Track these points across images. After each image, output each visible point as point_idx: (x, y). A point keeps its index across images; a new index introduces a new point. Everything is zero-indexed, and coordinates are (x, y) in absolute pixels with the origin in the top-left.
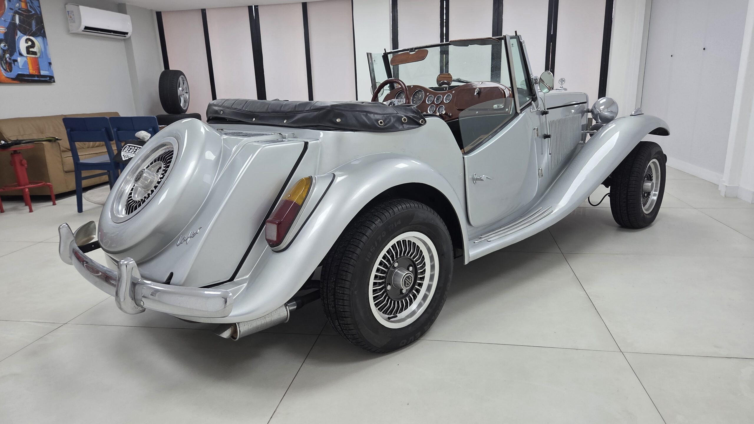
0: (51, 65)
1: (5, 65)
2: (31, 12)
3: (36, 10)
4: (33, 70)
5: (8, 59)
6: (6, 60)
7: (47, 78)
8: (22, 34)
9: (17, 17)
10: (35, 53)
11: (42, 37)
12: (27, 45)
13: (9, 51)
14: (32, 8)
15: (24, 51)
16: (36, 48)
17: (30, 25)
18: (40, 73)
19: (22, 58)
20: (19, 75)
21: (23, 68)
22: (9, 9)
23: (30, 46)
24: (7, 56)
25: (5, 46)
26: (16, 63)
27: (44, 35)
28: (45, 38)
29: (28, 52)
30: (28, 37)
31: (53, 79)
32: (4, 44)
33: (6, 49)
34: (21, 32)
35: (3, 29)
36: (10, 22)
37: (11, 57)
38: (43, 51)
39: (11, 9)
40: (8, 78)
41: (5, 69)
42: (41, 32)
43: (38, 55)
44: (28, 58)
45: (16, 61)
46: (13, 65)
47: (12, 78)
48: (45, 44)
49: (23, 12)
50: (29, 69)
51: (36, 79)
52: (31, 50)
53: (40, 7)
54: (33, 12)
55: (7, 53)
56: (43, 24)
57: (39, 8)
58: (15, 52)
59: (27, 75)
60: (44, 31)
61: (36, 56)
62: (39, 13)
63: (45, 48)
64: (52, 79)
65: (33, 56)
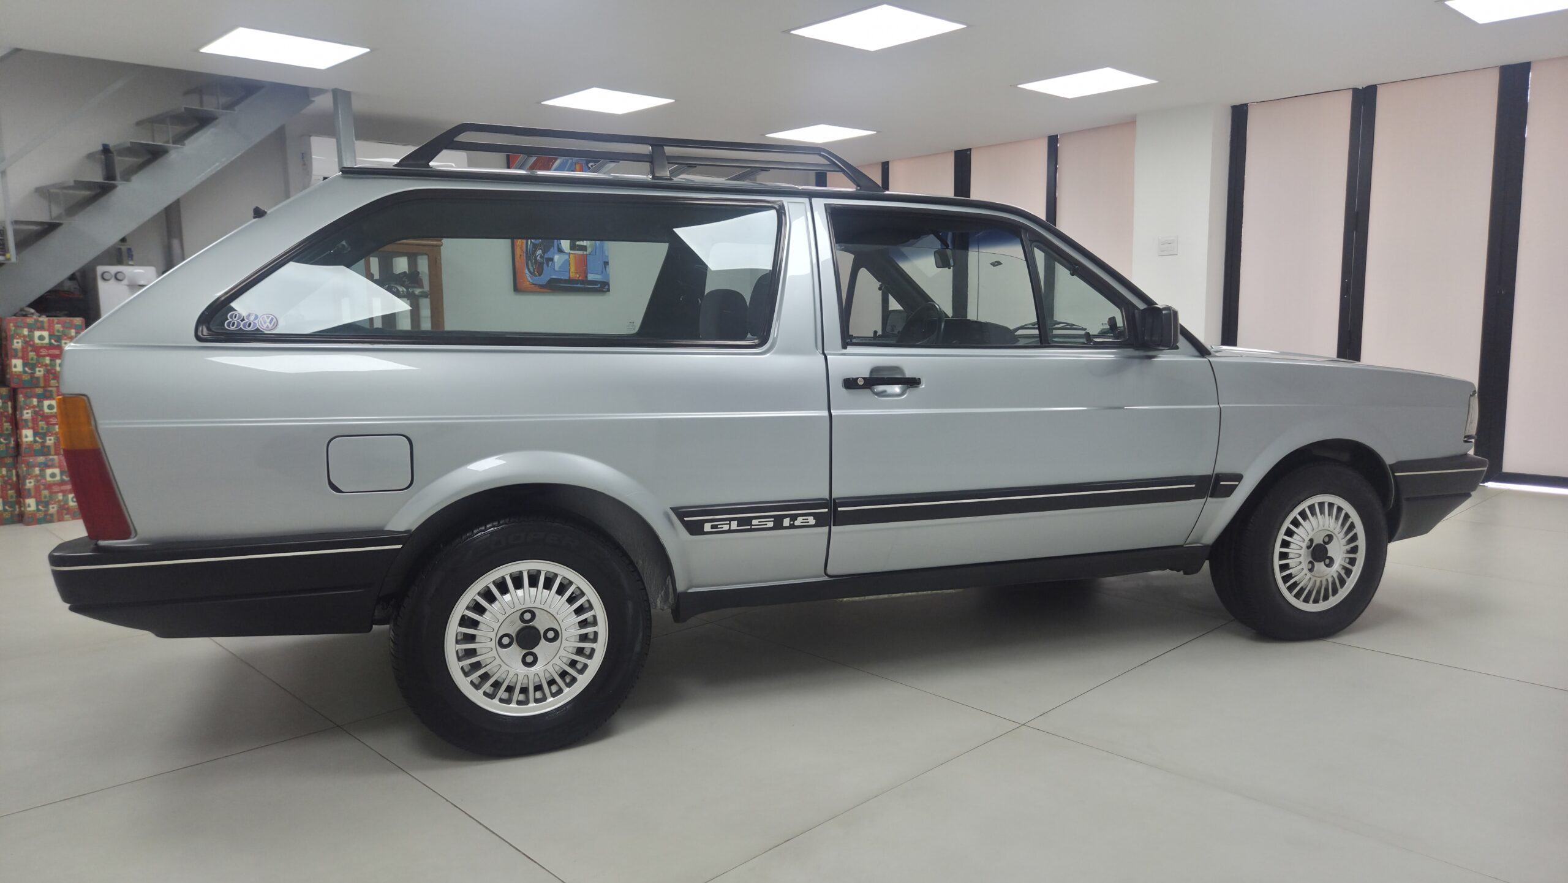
0: (607, 266)
1: (532, 266)
4: (576, 273)
5: (538, 258)
7: (597, 285)
10: (584, 248)
13: (542, 245)
15: (565, 246)
18: (586, 277)
19: (562, 255)
20: (552, 281)
21: (561, 270)
26: (550, 263)
29: (572, 246)
31: (607, 287)
33: (538, 244)
37: (544, 254)
38: (598, 245)
40: (534, 284)
41: (532, 270)
43: (589, 250)
44: (571, 255)
45: (552, 260)
47: (539, 285)
50: (569, 272)
51: (579, 285)
52: (577, 243)
55: (541, 249)
59: (566, 280)
61: (585, 253)
64: (605, 286)
65: (580, 252)
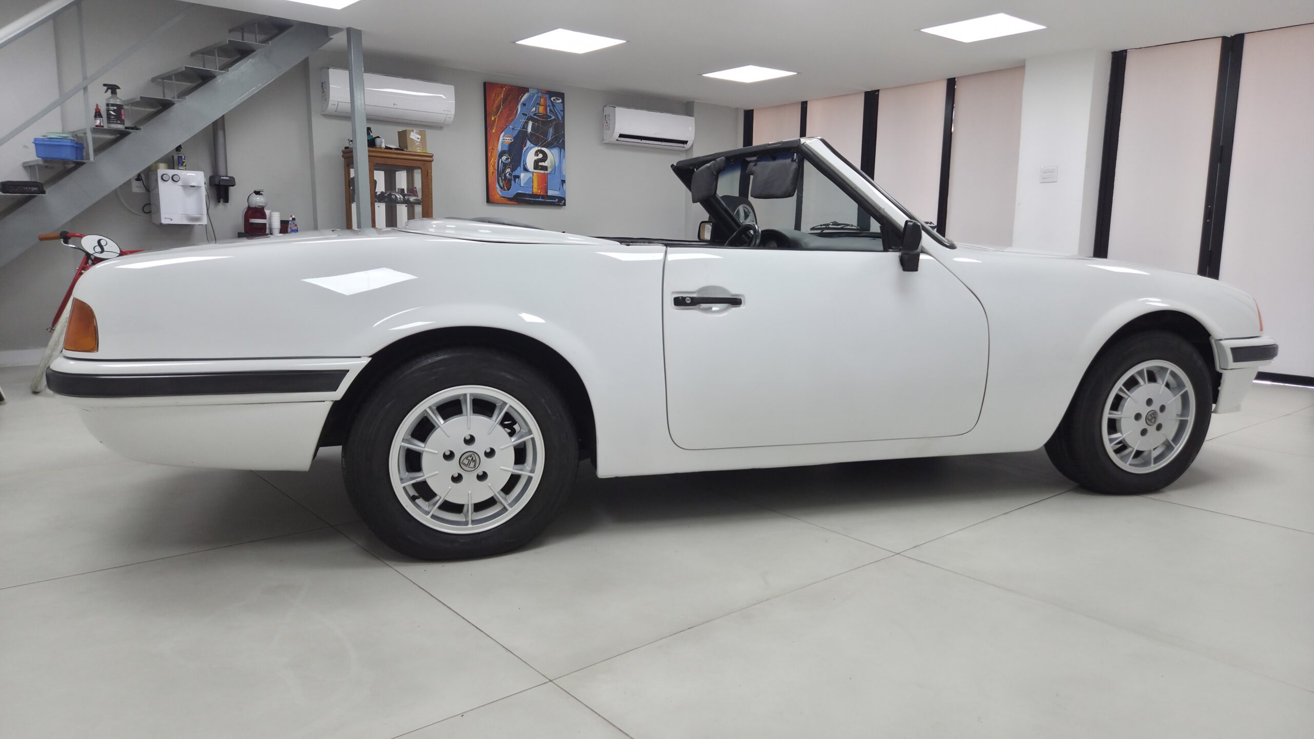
0: (564, 184)
1: (502, 182)
2: (551, 117)
3: (556, 113)
4: (539, 189)
5: (507, 175)
6: (505, 175)
7: (555, 200)
8: (532, 145)
9: (530, 124)
10: (545, 168)
11: (558, 148)
12: (536, 158)
13: (511, 165)
14: (553, 112)
15: (530, 165)
16: (548, 163)
17: (546, 134)
18: (547, 192)
19: (526, 173)
20: (518, 193)
21: (526, 186)
22: (522, 116)
23: (540, 159)
24: (508, 170)
25: (507, 159)
26: (517, 180)
27: (562, 146)
28: (562, 150)
29: (536, 166)
30: (540, 148)
31: (563, 202)
32: (506, 157)
33: (508, 164)
34: (532, 143)
35: (509, 138)
36: (520, 130)
37: (512, 173)
38: (557, 165)
39: (524, 114)
40: (503, 197)
41: (502, 185)
42: (558, 142)
43: (549, 170)
44: (534, 173)
45: (518, 177)
46: (513, 182)
47: (508, 198)
48: (561, 157)
49: (539, 118)
50: (533, 188)
51: (540, 200)
52: (540, 164)
53: (563, 111)
54: (553, 118)
55: (510, 168)
56: (564, 133)
57: (562, 113)
58: (519, 167)
59: (529, 195)
60: (564, 141)
61: (546, 172)
62: (561, 119)
63: (560, 162)
65: (542, 172)
